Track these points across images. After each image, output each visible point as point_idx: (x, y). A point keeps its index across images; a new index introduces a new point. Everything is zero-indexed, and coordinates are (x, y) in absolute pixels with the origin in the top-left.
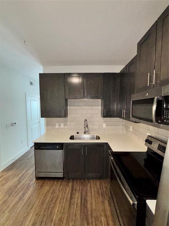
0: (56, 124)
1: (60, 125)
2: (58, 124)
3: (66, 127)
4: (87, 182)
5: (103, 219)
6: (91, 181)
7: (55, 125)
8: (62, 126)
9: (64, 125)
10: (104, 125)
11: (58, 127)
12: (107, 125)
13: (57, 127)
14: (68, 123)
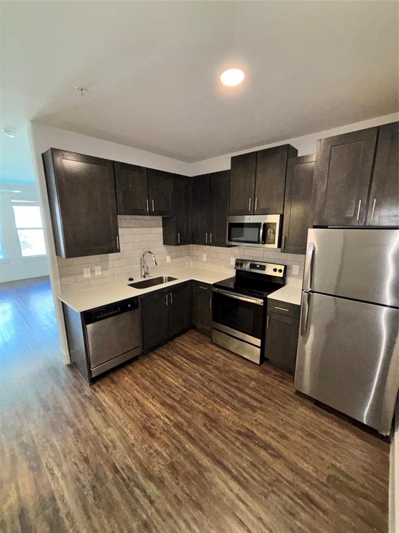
0: (84, 269)
1: (92, 271)
2: (89, 269)
3: (107, 273)
4: (172, 344)
5: (217, 354)
6: (177, 340)
7: (83, 273)
8: (98, 273)
9: (102, 270)
10: (168, 259)
11: (89, 275)
12: (172, 258)
13: (87, 275)
14: (110, 262)
